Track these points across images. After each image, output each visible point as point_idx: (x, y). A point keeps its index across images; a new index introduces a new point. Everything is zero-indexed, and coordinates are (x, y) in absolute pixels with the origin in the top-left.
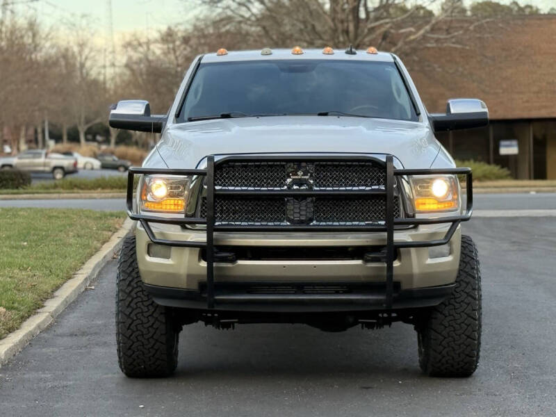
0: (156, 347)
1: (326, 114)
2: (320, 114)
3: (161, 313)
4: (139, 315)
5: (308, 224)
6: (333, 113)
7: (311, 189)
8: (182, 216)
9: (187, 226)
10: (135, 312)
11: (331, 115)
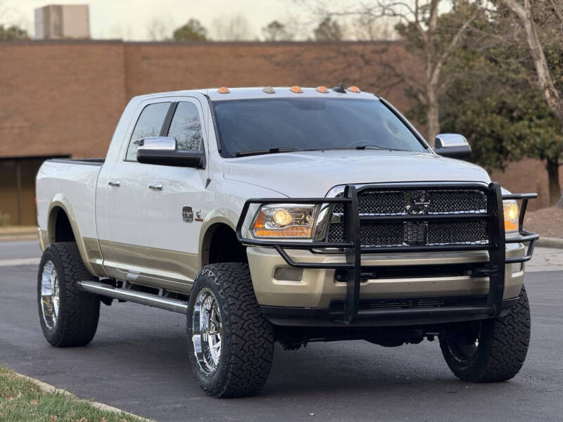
0: (263, 366)
1: (363, 148)
2: (359, 148)
3: (270, 334)
4: (251, 337)
5: (424, 245)
6: (369, 147)
7: (427, 214)
8: (311, 241)
9: (314, 250)
10: (248, 333)
11: (368, 149)
